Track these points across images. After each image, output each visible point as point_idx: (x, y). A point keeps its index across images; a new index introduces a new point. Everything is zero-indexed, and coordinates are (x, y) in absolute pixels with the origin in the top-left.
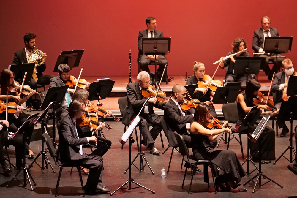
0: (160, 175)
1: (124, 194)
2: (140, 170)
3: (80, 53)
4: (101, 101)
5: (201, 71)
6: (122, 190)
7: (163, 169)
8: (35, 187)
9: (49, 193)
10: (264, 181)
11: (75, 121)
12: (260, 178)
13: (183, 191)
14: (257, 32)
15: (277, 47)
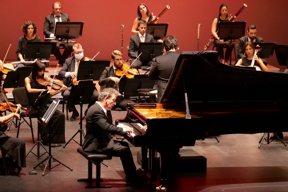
10: (54, 164)
12: (50, 161)
15: (68, 32)
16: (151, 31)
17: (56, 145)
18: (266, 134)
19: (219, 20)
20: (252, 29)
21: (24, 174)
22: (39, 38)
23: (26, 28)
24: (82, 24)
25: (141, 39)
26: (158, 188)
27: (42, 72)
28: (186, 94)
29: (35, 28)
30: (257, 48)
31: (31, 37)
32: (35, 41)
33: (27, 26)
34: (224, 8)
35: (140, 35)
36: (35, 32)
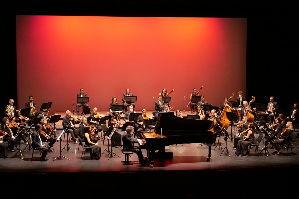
0: (74, 153)
1: (58, 161)
2: (67, 150)
3: (51, 103)
4: (55, 123)
5: (95, 111)
6: (58, 159)
7: (76, 150)
8: (24, 158)
9: (29, 160)
10: (113, 155)
11: (38, 132)
12: (111, 154)
13: (82, 159)
14: (125, 94)
15: (131, 100)
16: (164, 99)
17: (118, 147)
18: (201, 143)
19: (193, 95)
20: (202, 98)
21: (101, 159)
22: (118, 103)
23: (113, 99)
24: (136, 97)
25: (160, 103)
26: (150, 165)
27: (113, 118)
28: (161, 128)
29: (116, 99)
30: (202, 107)
31: (115, 103)
32: (116, 104)
33: (113, 98)
34: (195, 90)
35: (159, 101)
36: (116, 101)
